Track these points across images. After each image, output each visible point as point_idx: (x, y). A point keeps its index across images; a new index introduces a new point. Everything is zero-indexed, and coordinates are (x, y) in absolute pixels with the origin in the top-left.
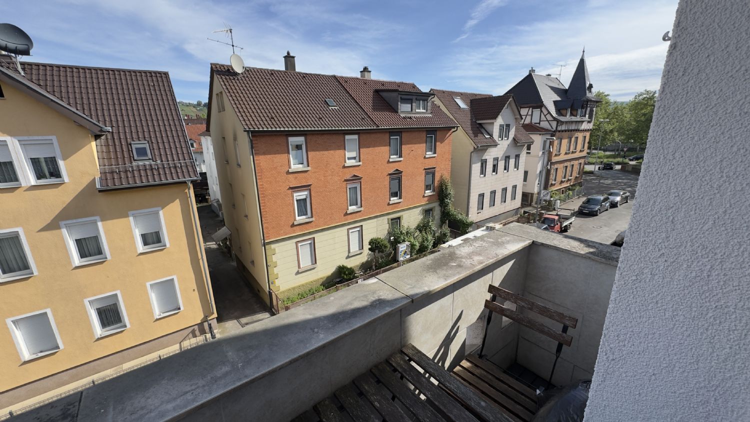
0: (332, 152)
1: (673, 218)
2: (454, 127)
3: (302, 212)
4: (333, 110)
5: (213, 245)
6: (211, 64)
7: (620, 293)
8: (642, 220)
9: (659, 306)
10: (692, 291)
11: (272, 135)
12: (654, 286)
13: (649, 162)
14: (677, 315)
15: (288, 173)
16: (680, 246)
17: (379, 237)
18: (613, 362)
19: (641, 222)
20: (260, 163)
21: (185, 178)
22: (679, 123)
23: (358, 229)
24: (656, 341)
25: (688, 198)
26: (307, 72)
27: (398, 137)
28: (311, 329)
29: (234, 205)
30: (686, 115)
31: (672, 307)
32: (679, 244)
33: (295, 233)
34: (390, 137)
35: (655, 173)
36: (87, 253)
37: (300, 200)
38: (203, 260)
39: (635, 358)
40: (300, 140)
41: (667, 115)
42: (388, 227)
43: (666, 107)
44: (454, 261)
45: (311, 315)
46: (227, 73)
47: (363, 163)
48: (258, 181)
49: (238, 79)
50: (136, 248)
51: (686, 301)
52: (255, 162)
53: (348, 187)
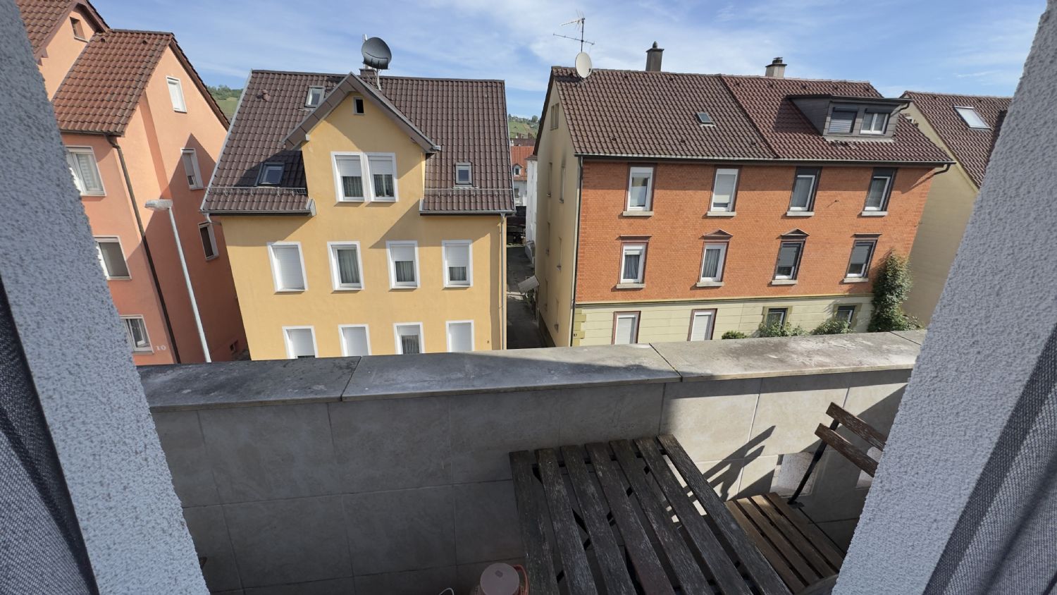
0: (690, 192)
1: (1001, 288)
2: (941, 165)
3: (631, 273)
4: (706, 130)
5: (518, 296)
6: (552, 68)
7: (913, 395)
8: (959, 289)
9: (960, 420)
10: (1007, 402)
11: (610, 163)
12: (958, 390)
13: (982, 201)
14: (981, 436)
15: (621, 216)
16: (1003, 331)
17: (741, 332)
18: (888, 494)
19: (957, 292)
20: (587, 199)
21: (500, 209)
22: (1033, 139)
23: (709, 313)
24: (948, 472)
25: (1025, 257)
26: (678, 72)
27: (813, 177)
28: (549, 369)
29: (548, 251)
30: (1046, 126)
31: (976, 424)
32: (1001, 329)
33: (616, 300)
34: (796, 176)
35: (988, 217)
36: (403, 278)
37: (631, 256)
38: (502, 309)
39: (917, 494)
40: (648, 171)
41: (1019, 127)
42: (761, 321)
43: (1021, 114)
44: (776, 353)
45: (555, 357)
46: (569, 79)
47: (738, 214)
48: (581, 223)
49: (581, 86)
50: (442, 282)
51: (996, 417)
52: (582, 198)
53: (707, 247)
